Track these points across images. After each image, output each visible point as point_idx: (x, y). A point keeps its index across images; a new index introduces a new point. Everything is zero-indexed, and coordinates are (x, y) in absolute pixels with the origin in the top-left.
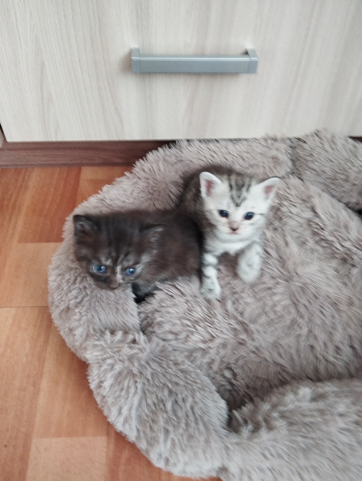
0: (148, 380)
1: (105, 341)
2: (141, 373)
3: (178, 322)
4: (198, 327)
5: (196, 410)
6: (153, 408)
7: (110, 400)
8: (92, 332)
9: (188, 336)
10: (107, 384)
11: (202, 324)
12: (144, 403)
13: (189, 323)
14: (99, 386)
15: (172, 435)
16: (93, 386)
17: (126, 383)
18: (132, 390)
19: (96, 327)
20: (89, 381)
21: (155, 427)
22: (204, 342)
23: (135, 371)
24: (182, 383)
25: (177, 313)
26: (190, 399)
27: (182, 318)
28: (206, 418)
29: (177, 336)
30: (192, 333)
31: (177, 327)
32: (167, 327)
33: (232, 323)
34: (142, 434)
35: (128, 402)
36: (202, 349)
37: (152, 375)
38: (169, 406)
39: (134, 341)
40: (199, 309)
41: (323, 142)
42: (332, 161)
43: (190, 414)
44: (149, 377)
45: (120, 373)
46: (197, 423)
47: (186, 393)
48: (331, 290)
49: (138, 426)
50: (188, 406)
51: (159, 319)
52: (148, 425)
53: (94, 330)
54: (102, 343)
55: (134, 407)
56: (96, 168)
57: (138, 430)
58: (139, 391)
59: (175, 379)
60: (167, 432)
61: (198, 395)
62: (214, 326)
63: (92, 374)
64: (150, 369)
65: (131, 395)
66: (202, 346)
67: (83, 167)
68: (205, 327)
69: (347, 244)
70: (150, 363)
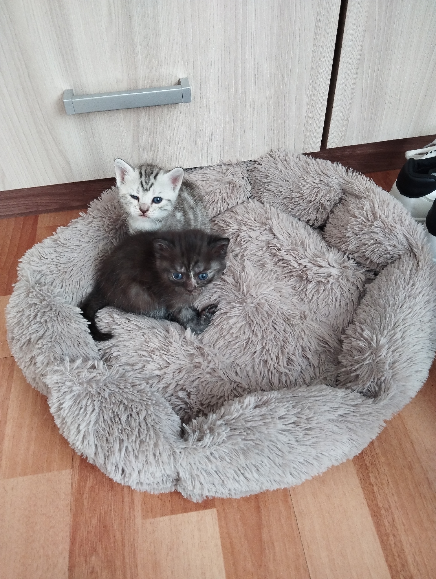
0: (106, 399)
1: (65, 367)
2: (99, 394)
3: (134, 354)
4: (154, 356)
5: (149, 420)
6: (110, 423)
7: (69, 421)
8: (52, 360)
9: (144, 366)
10: (66, 405)
11: (157, 353)
12: (101, 419)
13: (145, 353)
14: (59, 409)
15: (126, 444)
16: (52, 410)
17: (84, 402)
18: (90, 408)
19: (56, 356)
20: (50, 405)
21: (111, 439)
22: (160, 369)
23: (93, 392)
24: (137, 400)
25: (134, 346)
26: (144, 413)
27: (139, 350)
28: (157, 427)
29: (134, 367)
30: (148, 362)
31: (134, 359)
32: (124, 360)
33: (189, 350)
34: (100, 449)
35: (86, 419)
36: (158, 376)
37: (110, 395)
38: (124, 418)
39: (93, 367)
40: (156, 340)
41: (277, 162)
42: (287, 181)
43: (143, 424)
44: (106, 396)
45: (79, 395)
46: (148, 431)
47: (140, 407)
48: (285, 308)
49: (96, 442)
50: (142, 418)
51: (117, 354)
52: (105, 438)
53: (55, 358)
54: (62, 368)
55: (92, 423)
56: (53, 214)
57: (96, 446)
58: (96, 408)
59: (130, 397)
60: (121, 441)
61: (152, 408)
62: (170, 353)
63: (52, 398)
64: (108, 391)
65: (89, 412)
66: (158, 372)
67: (40, 215)
68: (160, 355)
69: (304, 262)
70: (109, 385)
